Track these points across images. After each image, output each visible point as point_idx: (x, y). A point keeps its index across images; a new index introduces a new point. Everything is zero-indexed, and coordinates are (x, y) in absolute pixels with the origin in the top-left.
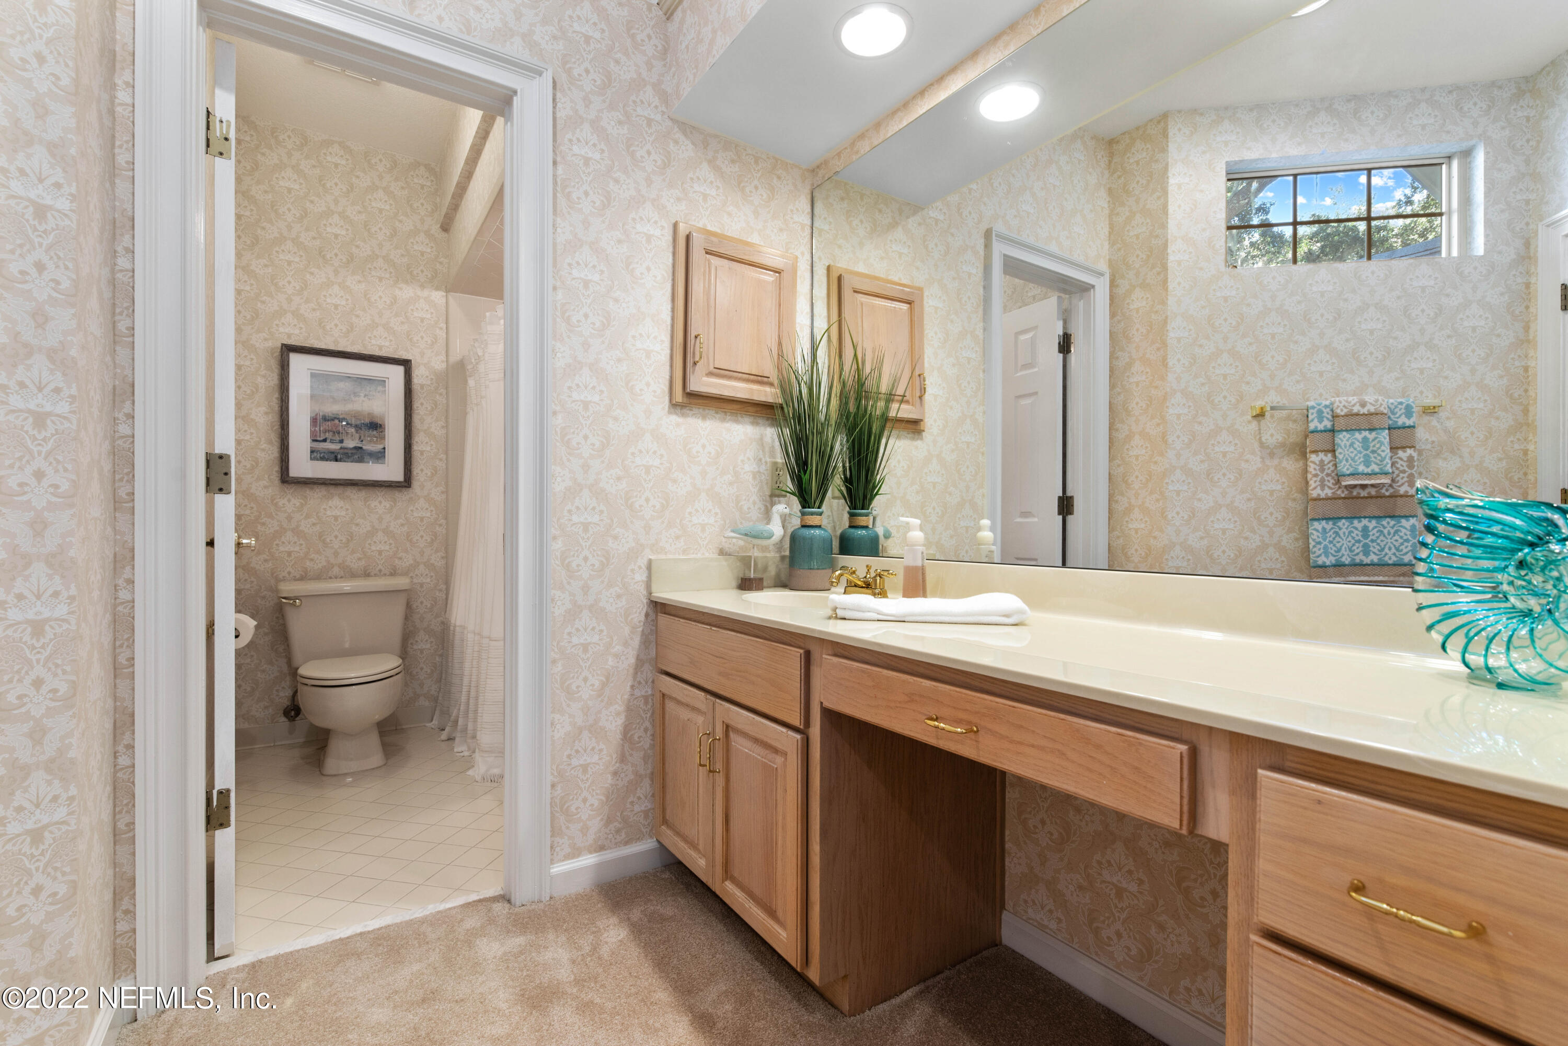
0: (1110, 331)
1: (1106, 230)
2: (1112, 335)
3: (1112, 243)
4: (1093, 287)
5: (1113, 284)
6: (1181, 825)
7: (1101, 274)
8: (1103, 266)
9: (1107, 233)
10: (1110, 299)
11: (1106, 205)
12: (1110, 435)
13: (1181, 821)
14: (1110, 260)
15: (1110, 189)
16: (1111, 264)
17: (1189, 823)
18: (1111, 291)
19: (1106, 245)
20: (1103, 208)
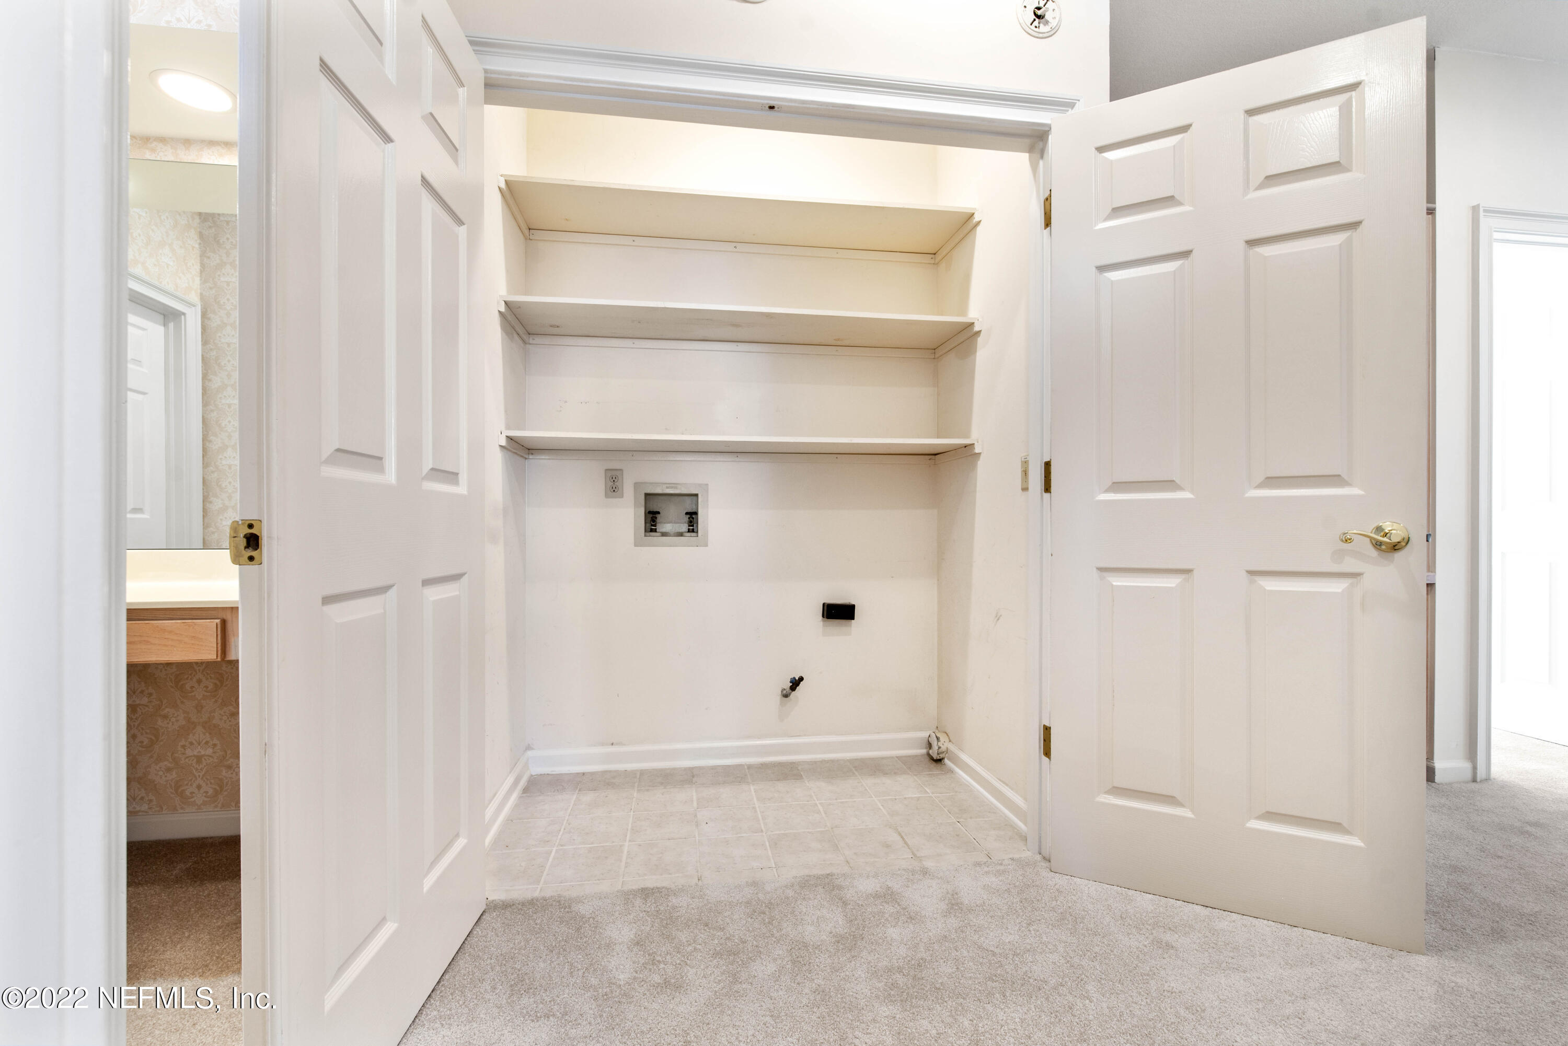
0: (202, 355)
1: (198, 267)
2: (204, 360)
3: (204, 281)
4: (184, 314)
5: (204, 315)
6: (217, 657)
7: (191, 305)
8: (194, 298)
9: (198, 270)
10: (202, 328)
11: (197, 246)
12: (203, 445)
13: (217, 655)
14: (201, 294)
15: (200, 233)
16: (202, 298)
17: (221, 656)
18: (203, 322)
19: (197, 280)
20: (193, 247)
